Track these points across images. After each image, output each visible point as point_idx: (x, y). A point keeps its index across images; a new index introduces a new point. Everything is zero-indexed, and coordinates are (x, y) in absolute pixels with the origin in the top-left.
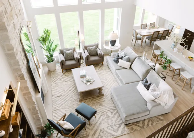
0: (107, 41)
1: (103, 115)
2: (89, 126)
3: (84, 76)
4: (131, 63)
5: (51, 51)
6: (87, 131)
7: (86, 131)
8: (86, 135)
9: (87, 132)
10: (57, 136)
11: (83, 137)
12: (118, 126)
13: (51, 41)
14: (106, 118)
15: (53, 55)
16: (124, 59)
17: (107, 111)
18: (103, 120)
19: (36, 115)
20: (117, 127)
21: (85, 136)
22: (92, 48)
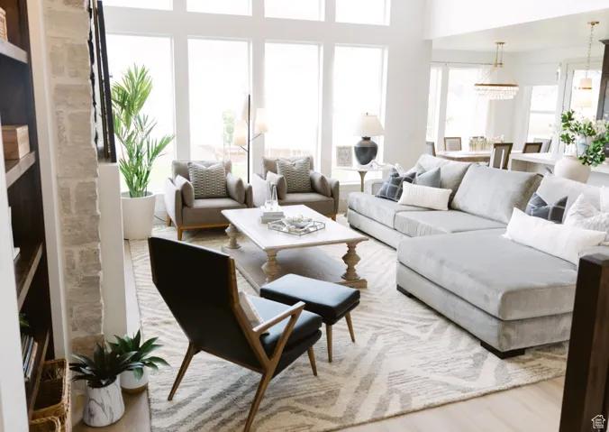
0: (344, 148)
1: (385, 334)
2: (328, 364)
4: (450, 191)
5: (145, 157)
7: (322, 381)
8: (323, 393)
9: (325, 383)
10: (170, 398)
11: (310, 397)
12: (471, 361)
13: (147, 124)
14: (404, 342)
15: (148, 172)
16: (420, 179)
17: (400, 324)
18: (389, 347)
19: (84, 248)
20: (468, 365)
21: (321, 396)
22: (290, 163)
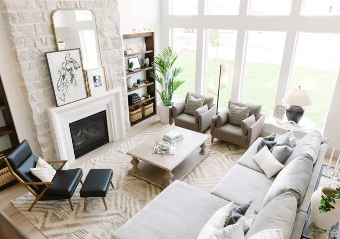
1: (121, 216)
3: (169, 140)
6: (71, 213)
8: (60, 217)
9: (68, 215)
14: (115, 225)
18: (108, 221)
22: (238, 108)
